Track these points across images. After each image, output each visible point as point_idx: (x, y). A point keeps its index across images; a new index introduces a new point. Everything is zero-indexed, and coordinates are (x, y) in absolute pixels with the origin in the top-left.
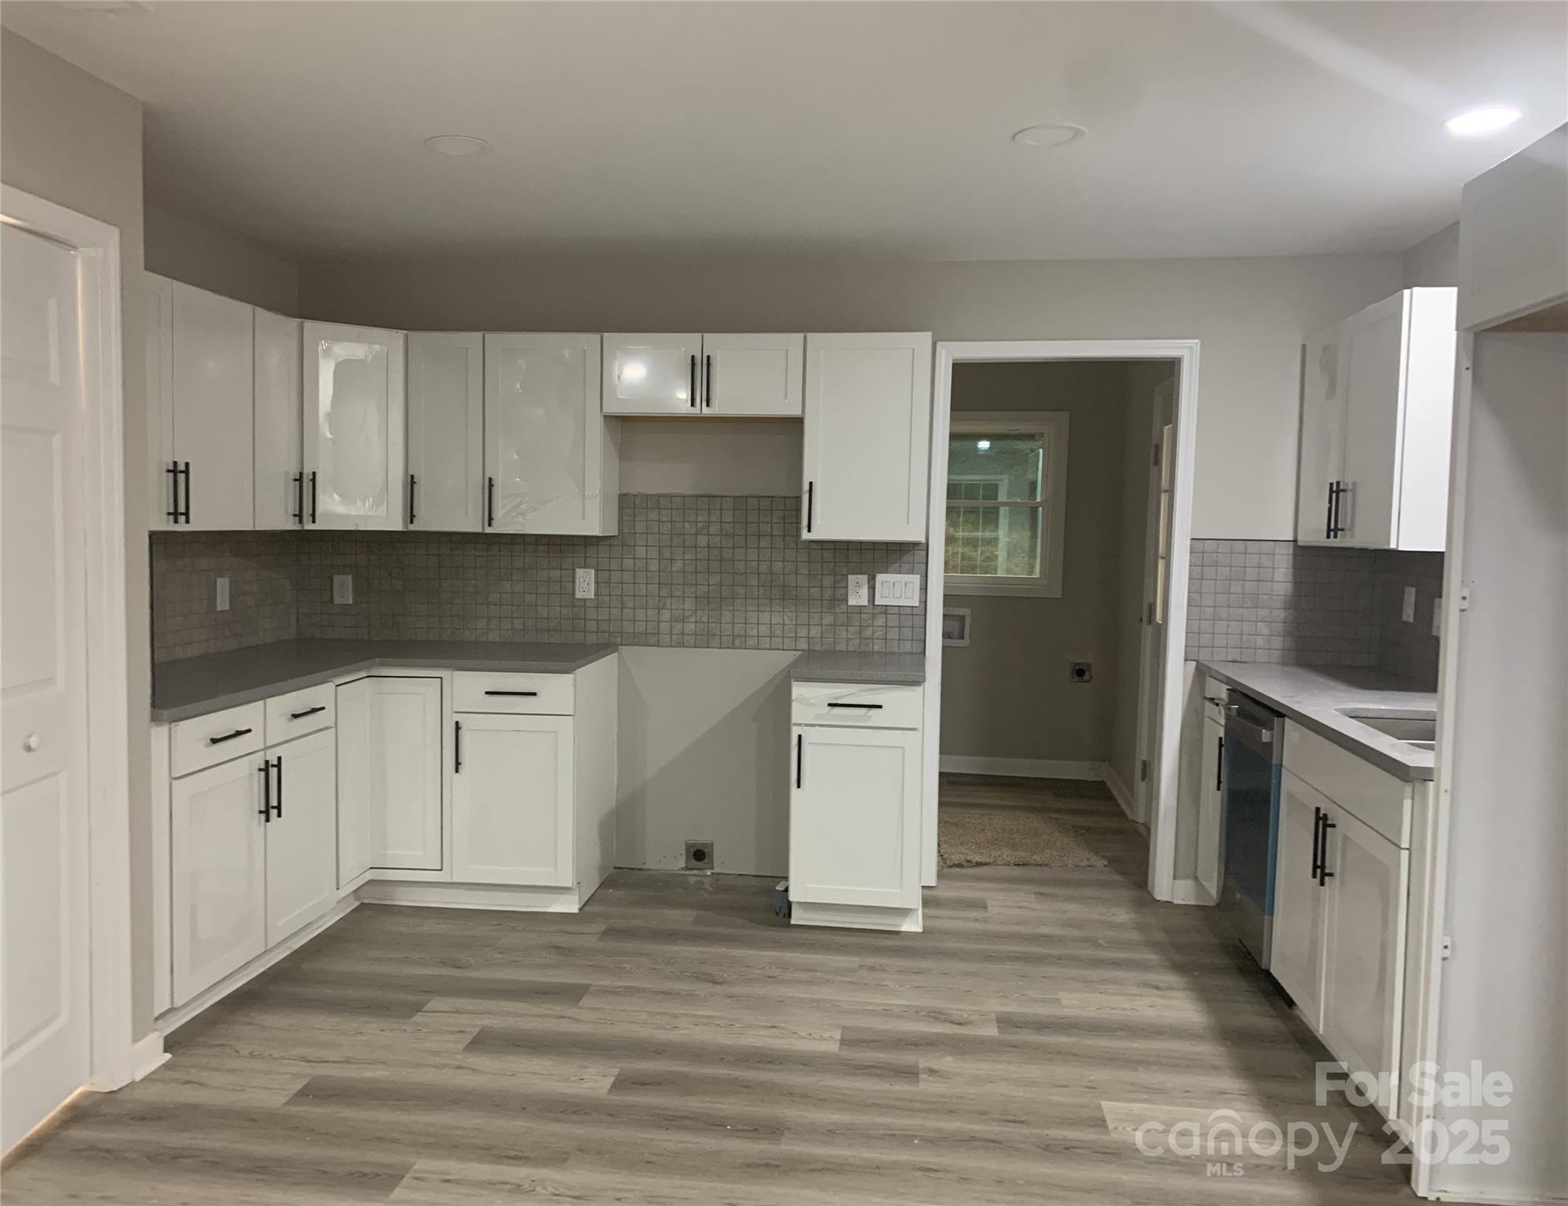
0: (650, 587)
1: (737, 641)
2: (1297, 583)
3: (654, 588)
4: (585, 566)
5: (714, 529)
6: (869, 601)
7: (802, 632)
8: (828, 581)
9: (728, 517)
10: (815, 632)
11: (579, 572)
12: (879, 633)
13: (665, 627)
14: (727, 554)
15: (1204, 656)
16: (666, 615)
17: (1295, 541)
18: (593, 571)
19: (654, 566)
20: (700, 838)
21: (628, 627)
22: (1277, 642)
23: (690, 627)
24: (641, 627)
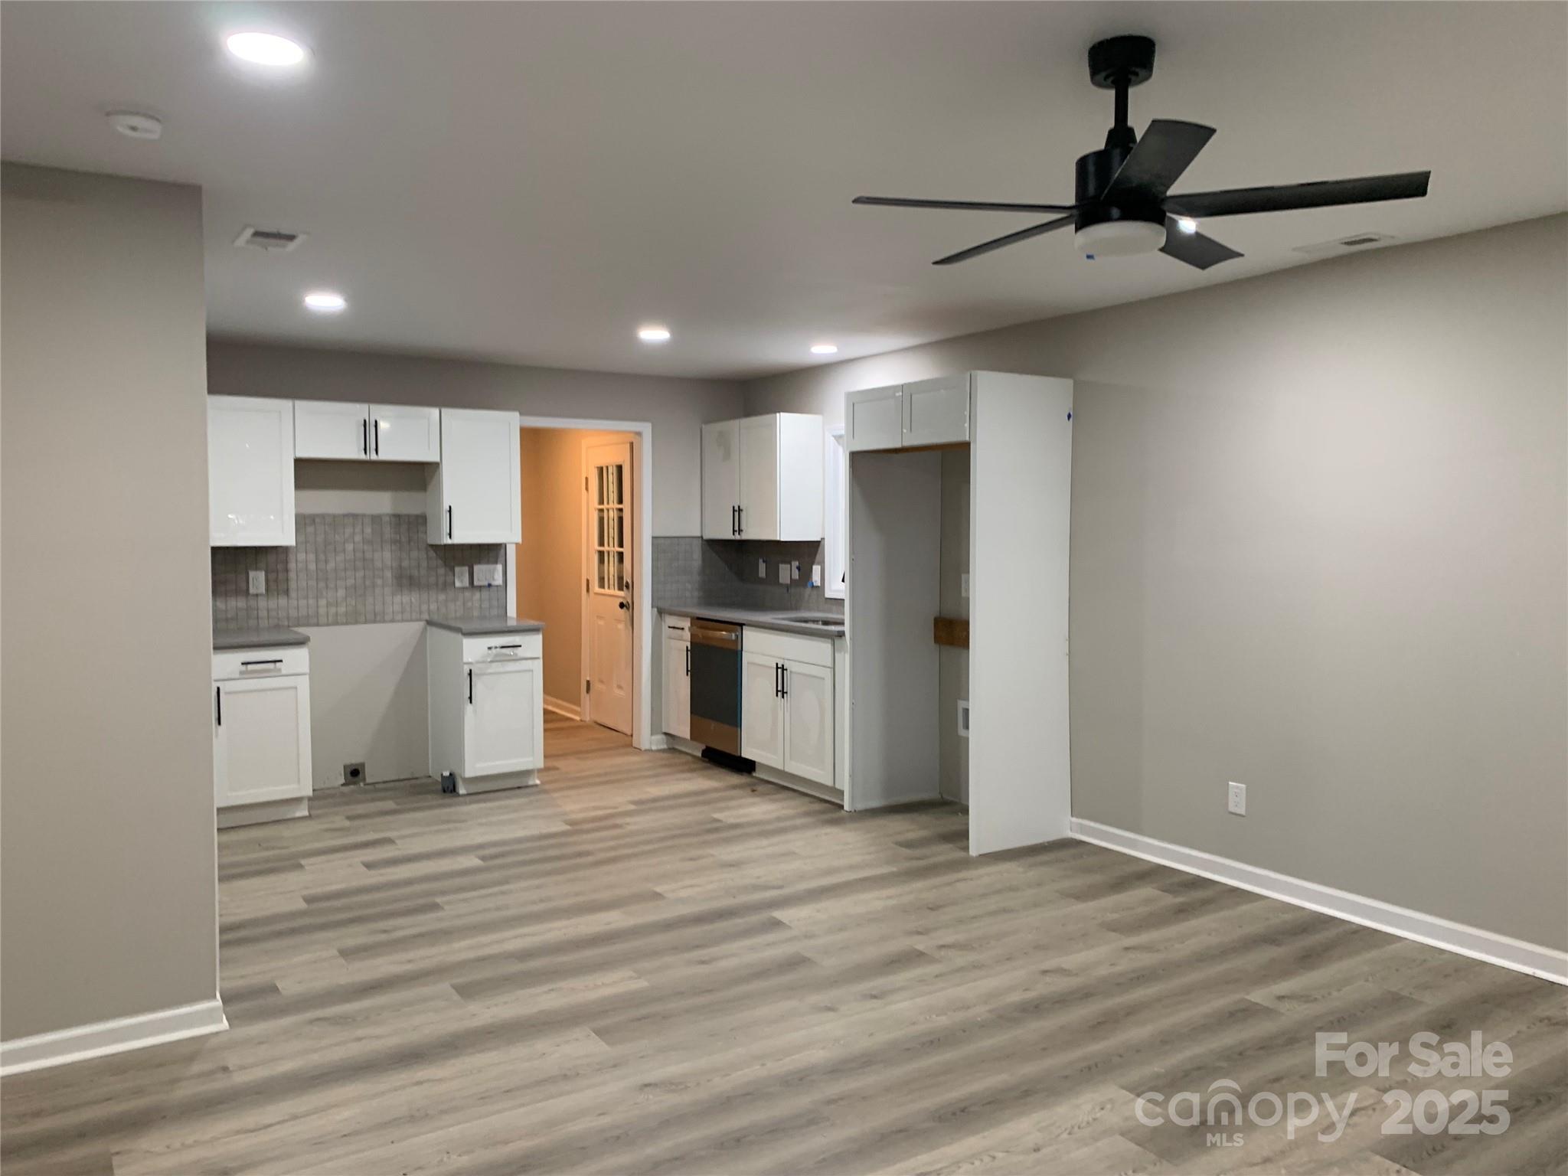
0: (310, 583)
1: (377, 618)
2: (704, 560)
3: (312, 583)
4: (256, 569)
5: (358, 538)
6: (469, 583)
7: (424, 607)
8: (442, 571)
9: (368, 530)
10: (433, 607)
11: (252, 574)
12: (477, 605)
13: (322, 611)
14: (368, 555)
15: (661, 604)
16: (323, 602)
17: (702, 537)
18: (263, 573)
19: (312, 567)
20: (354, 760)
21: (293, 613)
22: (696, 594)
23: (342, 609)
24: (303, 612)
